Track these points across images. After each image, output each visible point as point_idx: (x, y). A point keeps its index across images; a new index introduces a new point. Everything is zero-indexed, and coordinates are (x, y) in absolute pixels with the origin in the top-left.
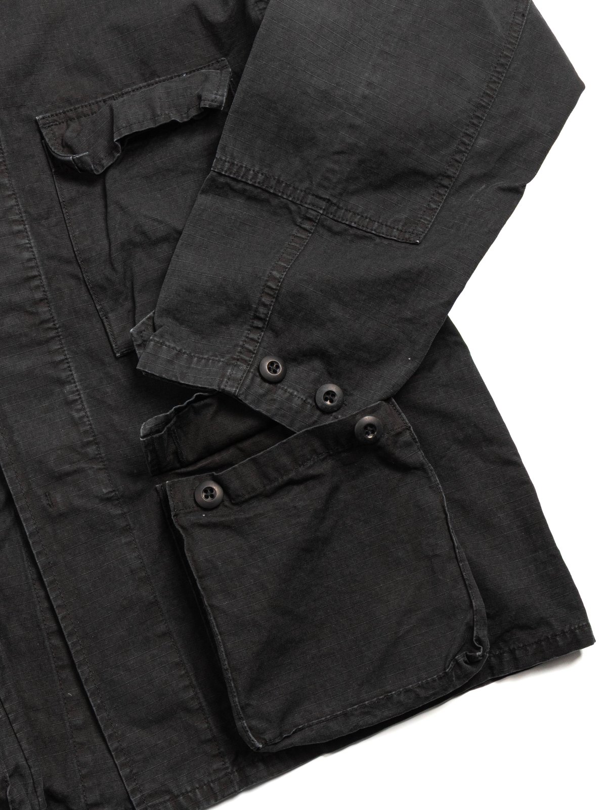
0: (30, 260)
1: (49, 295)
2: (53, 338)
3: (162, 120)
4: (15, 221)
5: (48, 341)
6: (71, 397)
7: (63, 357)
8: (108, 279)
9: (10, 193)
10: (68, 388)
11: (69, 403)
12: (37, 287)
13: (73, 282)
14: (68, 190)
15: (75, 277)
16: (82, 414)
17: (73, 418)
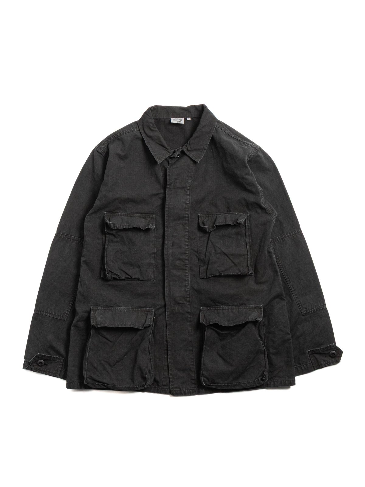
0: (187, 249)
1: (189, 258)
2: (187, 269)
3: (227, 223)
4: (186, 238)
5: (185, 269)
6: (187, 285)
7: (188, 274)
8: (203, 259)
9: (187, 231)
10: (187, 282)
11: (186, 286)
12: (187, 256)
13: (195, 257)
14: (201, 234)
15: (197, 256)
16: (188, 289)
17: (186, 290)
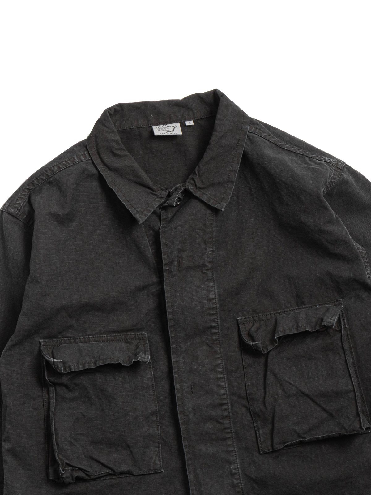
0: (224, 394)
1: (231, 414)
2: (229, 438)
3: (302, 330)
4: (220, 372)
5: (226, 439)
6: (234, 471)
7: (233, 449)
8: (261, 411)
9: (219, 356)
10: (233, 466)
11: (232, 474)
12: (225, 409)
13: (244, 409)
14: (248, 360)
15: (245, 406)
16: (238, 481)
17: (233, 483)
